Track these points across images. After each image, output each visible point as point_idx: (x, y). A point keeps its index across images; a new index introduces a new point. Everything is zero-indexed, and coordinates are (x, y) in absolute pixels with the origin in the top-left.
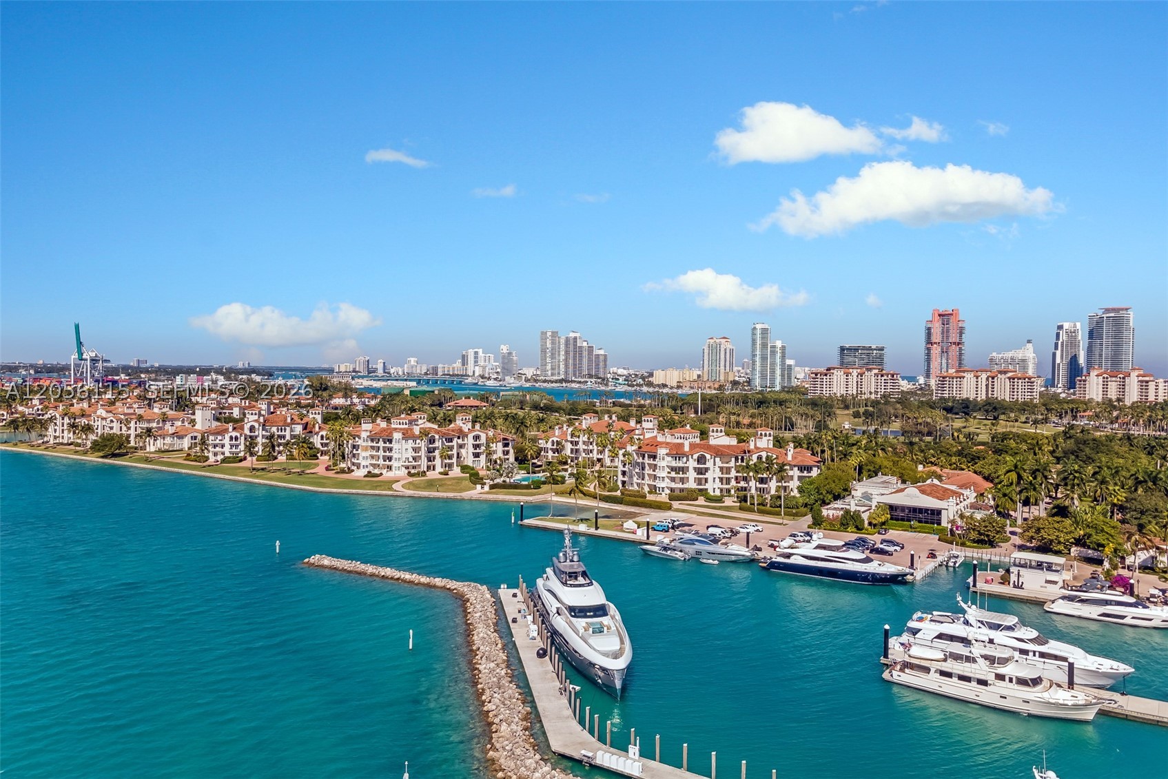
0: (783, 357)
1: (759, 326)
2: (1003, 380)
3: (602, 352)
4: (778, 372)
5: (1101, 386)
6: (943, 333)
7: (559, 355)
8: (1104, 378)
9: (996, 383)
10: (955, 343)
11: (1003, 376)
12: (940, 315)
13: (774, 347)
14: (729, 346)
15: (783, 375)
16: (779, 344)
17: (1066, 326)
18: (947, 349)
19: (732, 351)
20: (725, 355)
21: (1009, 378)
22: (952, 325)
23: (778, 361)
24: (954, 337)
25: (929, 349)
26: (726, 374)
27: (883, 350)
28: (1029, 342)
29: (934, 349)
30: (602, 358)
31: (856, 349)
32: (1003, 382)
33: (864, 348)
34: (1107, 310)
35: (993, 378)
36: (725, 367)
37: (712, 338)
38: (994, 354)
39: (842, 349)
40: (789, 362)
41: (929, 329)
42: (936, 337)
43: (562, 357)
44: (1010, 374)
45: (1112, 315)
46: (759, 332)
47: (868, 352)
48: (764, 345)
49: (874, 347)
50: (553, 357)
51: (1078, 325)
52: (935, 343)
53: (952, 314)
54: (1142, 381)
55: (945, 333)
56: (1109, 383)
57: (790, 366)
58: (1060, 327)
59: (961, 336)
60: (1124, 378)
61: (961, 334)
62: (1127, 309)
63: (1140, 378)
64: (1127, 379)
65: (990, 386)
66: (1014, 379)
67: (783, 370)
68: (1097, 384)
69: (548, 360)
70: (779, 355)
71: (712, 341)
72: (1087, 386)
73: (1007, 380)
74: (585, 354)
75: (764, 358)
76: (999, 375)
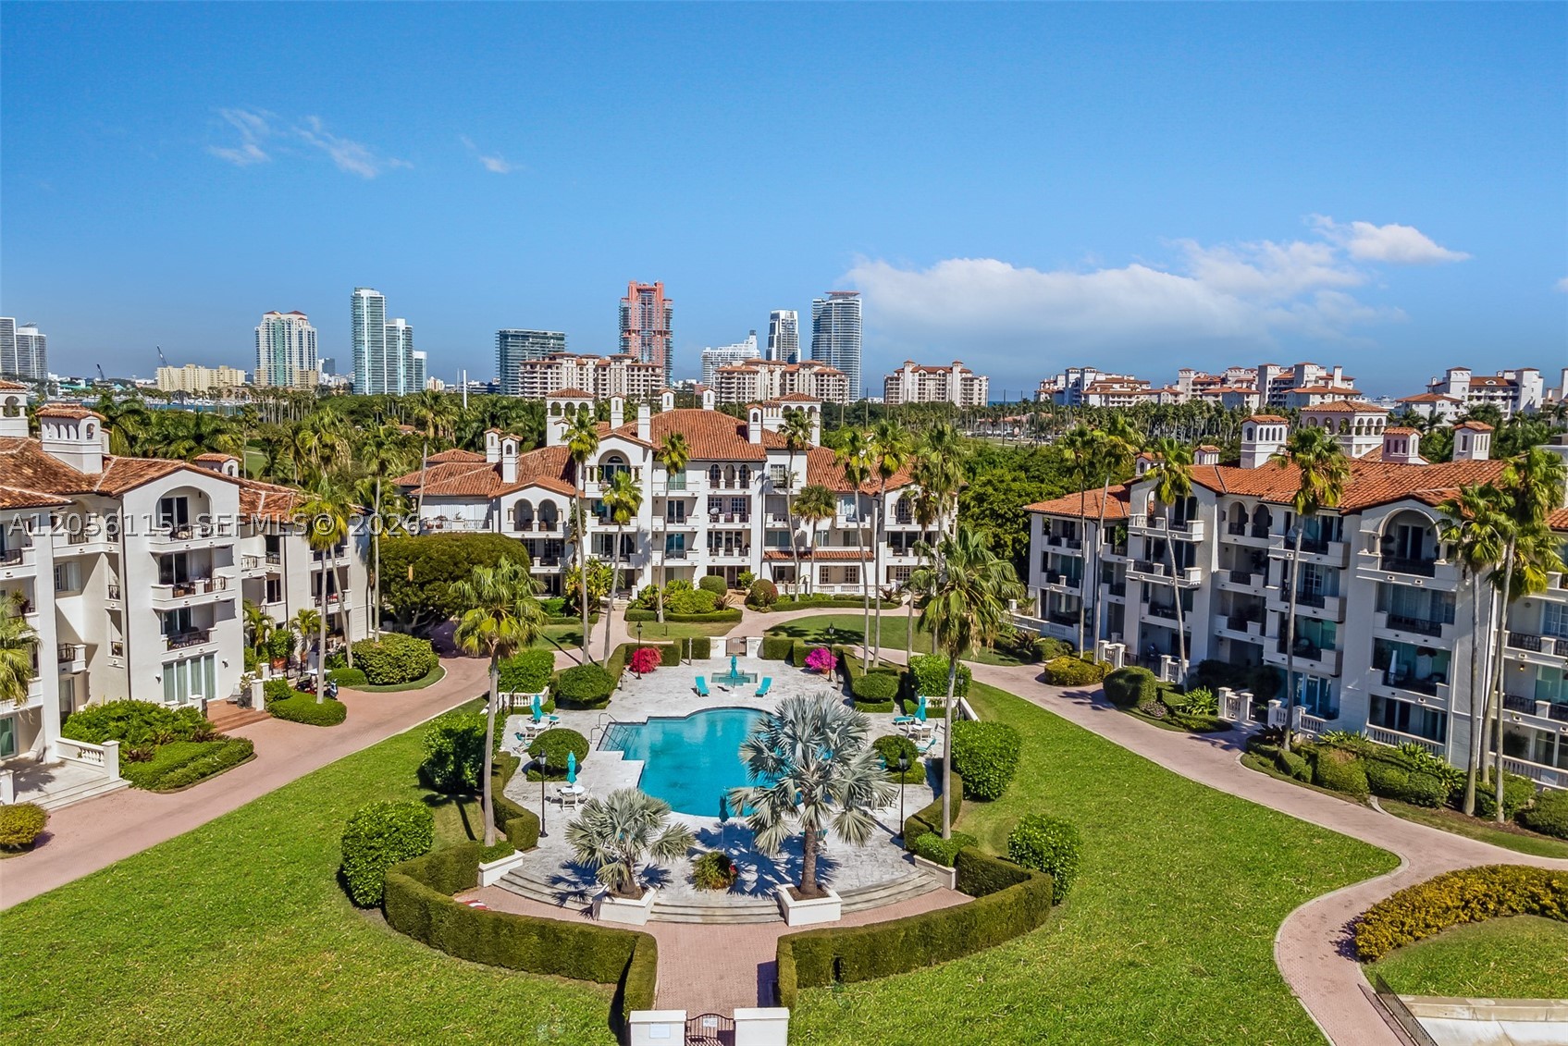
0: (409, 348)
1: (365, 293)
2: (807, 376)
3: (33, 332)
4: (402, 371)
5: (917, 387)
6: (643, 318)
8: (920, 375)
9: (796, 382)
10: (660, 333)
11: (807, 372)
12: (639, 290)
13: (394, 329)
14: (307, 327)
15: (408, 376)
16: (401, 324)
17: (783, 314)
18: (650, 340)
19: (311, 335)
20: (301, 342)
21: (816, 374)
22: (656, 305)
23: (401, 352)
24: (658, 324)
25: (626, 340)
26: (304, 375)
27: (562, 339)
28: (752, 333)
29: (633, 340)
30: (34, 347)
31: (525, 336)
32: (807, 381)
33: (536, 336)
34: (835, 295)
35: (792, 375)
36: (301, 362)
37: (272, 313)
38: (708, 350)
39: (504, 336)
40: (419, 355)
41: (625, 310)
42: (635, 323)
44: (816, 369)
45: (840, 301)
46: (365, 303)
47: (542, 341)
48: (376, 324)
49: (550, 334)
51: (795, 313)
52: (634, 331)
53: (655, 290)
54: (965, 379)
55: (647, 317)
56: (927, 382)
57: (419, 361)
58: (775, 317)
59: (668, 323)
60: (944, 375)
61: (668, 318)
62: (856, 295)
63: (964, 375)
64: (949, 377)
65: (788, 386)
66: (823, 376)
67: (409, 368)
68: (913, 384)
70: (401, 343)
71: (272, 317)
72: (901, 386)
73: (813, 377)
75: (376, 349)
76: (801, 370)
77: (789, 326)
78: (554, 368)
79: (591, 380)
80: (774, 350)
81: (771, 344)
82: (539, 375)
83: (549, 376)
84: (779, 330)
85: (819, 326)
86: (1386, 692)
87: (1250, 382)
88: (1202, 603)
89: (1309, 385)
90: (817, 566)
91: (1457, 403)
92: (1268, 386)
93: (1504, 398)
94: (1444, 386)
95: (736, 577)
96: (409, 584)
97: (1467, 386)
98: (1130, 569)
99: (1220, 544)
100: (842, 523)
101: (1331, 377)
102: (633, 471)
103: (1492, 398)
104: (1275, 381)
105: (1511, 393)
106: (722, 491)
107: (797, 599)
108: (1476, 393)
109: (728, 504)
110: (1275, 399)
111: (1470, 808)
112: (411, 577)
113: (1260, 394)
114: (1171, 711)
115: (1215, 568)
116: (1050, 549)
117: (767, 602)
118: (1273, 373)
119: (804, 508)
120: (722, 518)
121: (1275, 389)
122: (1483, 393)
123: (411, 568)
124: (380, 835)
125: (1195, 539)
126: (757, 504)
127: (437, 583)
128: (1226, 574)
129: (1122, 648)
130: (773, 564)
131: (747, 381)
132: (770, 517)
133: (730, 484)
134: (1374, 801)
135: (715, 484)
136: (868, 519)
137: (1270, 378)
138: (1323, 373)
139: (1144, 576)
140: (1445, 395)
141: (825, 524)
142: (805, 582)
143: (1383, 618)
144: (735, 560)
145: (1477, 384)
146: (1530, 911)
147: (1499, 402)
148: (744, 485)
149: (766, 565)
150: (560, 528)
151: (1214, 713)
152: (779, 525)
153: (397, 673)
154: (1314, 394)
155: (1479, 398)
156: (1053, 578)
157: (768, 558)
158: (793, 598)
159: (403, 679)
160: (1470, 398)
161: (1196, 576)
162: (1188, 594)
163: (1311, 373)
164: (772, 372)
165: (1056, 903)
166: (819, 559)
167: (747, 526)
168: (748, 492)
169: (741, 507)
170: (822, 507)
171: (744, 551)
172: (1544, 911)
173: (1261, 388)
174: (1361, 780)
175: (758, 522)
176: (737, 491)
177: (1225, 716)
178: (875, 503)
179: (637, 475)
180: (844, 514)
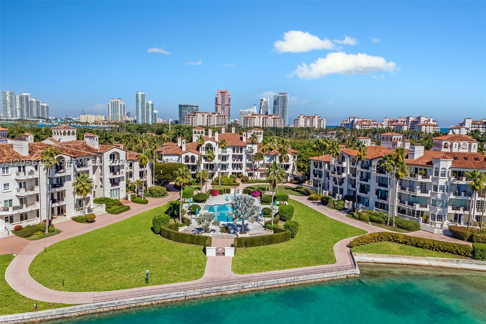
0: (152, 109)
1: (140, 93)
3: (45, 105)
4: (150, 116)
5: (304, 122)
6: (222, 101)
7: (16, 105)
8: (305, 118)
9: (267, 120)
10: (227, 105)
11: (270, 117)
12: (221, 92)
13: (148, 104)
14: (123, 103)
15: (152, 118)
16: (150, 102)
17: (264, 99)
18: (224, 107)
19: (124, 105)
20: (121, 108)
21: (273, 118)
22: (226, 97)
23: (150, 110)
24: (226, 102)
25: (217, 107)
26: (122, 117)
27: (198, 107)
28: (255, 105)
29: (219, 107)
30: (45, 109)
31: (187, 106)
32: (270, 120)
33: (190, 106)
34: (280, 94)
35: (266, 118)
36: (121, 114)
37: (113, 99)
38: (241, 110)
39: (180, 106)
40: (155, 111)
41: (217, 98)
42: (220, 102)
43: (18, 107)
44: (273, 117)
45: (282, 95)
46: (140, 96)
47: (192, 108)
48: (143, 103)
49: (194, 105)
50: (11, 106)
51: (268, 99)
52: (219, 105)
53: (225, 92)
54: (319, 120)
55: (223, 100)
56: (307, 121)
57: (155, 114)
58: (262, 100)
59: (229, 102)
60: (312, 119)
61: (229, 101)
62: (287, 93)
64: (314, 119)
65: (265, 122)
66: (275, 119)
67: (152, 115)
68: (303, 121)
69: (8, 108)
70: (150, 108)
71: (113, 100)
72: (299, 122)
73: (272, 119)
74: (34, 105)
75: (143, 110)
76: (269, 117)
77: (266, 103)
78: (195, 117)
79: (206, 120)
80: (261, 110)
81: (261, 108)
82: (191, 118)
83: (194, 118)
84: (263, 104)
85: (275, 103)
86: (378, 200)
87: (404, 122)
88: (346, 182)
89: (422, 123)
90: (259, 173)
91: (467, 129)
92: (410, 123)
93: (483, 127)
94: (463, 124)
95: (239, 175)
96: (161, 174)
97: (471, 123)
98: (330, 173)
99: (350, 167)
100: (266, 162)
101: (429, 120)
102: (214, 148)
103: (479, 127)
104: (412, 122)
105: (484, 126)
106: (236, 154)
107: (254, 181)
108: (474, 126)
109: (237, 157)
110: (412, 127)
111: (388, 224)
112: (162, 173)
113: (407, 125)
114: (335, 205)
115: (349, 173)
116: (315, 169)
117: (246, 181)
118: (411, 119)
119: (256, 158)
120: (236, 160)
121: (412, 124)
122: (476, 126)
123: (162, 171)
124: (160, 220)
125: (344, 166)
126: (244, 157)
127: (168, 174)
128: (351, 175)
129: (328, 192)
130: (248, 172)
131: (252, 120)
132: (248, 160)
133: (237, 152)
134: (370, 223)
135: (234, 152)
136: (272, 161)
137: (410, 121)
138: (427, 119)
139: (333, 175)
140: (464, 126)
141: (261, 162)
142: (256, 177)
143: (377, 184)
144: (239, 171)
145: (474, 123)
146: (388, 240)
147: (481, 128)
148: (241, 152)
149: (246, 172)
150: (196, 162)
151: (344, 206)
152: (250, 162)
153: (158, 194)
154: (423, 126)
155: (475, 127)
156: (316, 176)
157: (247, 170)
158: (253, 180)
159: (160, 196)
160: (472, 127)
161: (344, 175)
162: (342, 179)
163: (423, 119)
164: (260, 118)
165: (293, 237)
166: (259, 171)
167: (242, 162)
168: (242, 154)
169: (240, 158)
170: (260, 158)
171: (241, 169)
172: (390, 240)
173: (407, 124)
174: (368, 218)
175: (245, 161)
176: (239, 154)
177: (346, 207)
178: (274, 157)
179: (214, 149)
180: (266, 159)
